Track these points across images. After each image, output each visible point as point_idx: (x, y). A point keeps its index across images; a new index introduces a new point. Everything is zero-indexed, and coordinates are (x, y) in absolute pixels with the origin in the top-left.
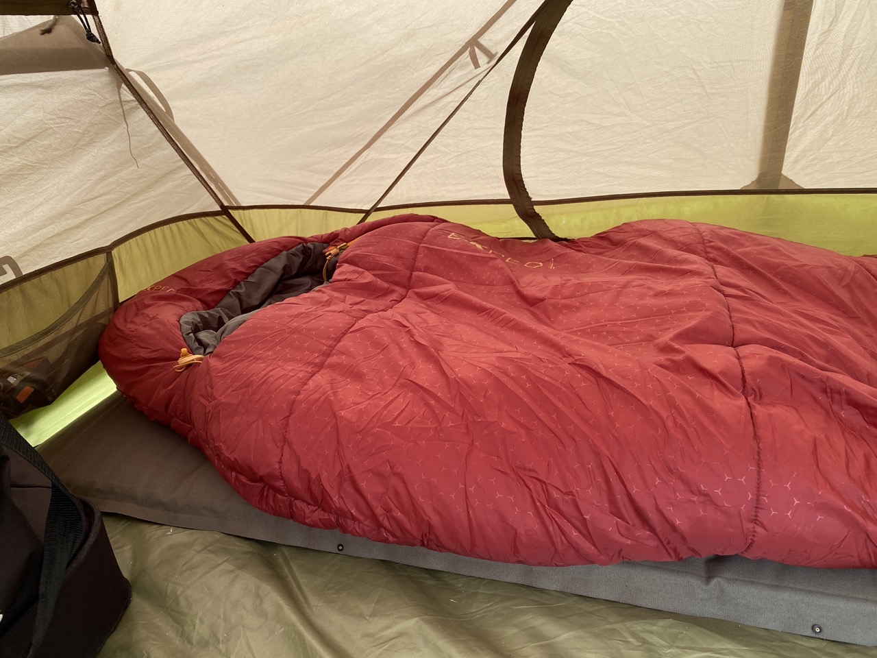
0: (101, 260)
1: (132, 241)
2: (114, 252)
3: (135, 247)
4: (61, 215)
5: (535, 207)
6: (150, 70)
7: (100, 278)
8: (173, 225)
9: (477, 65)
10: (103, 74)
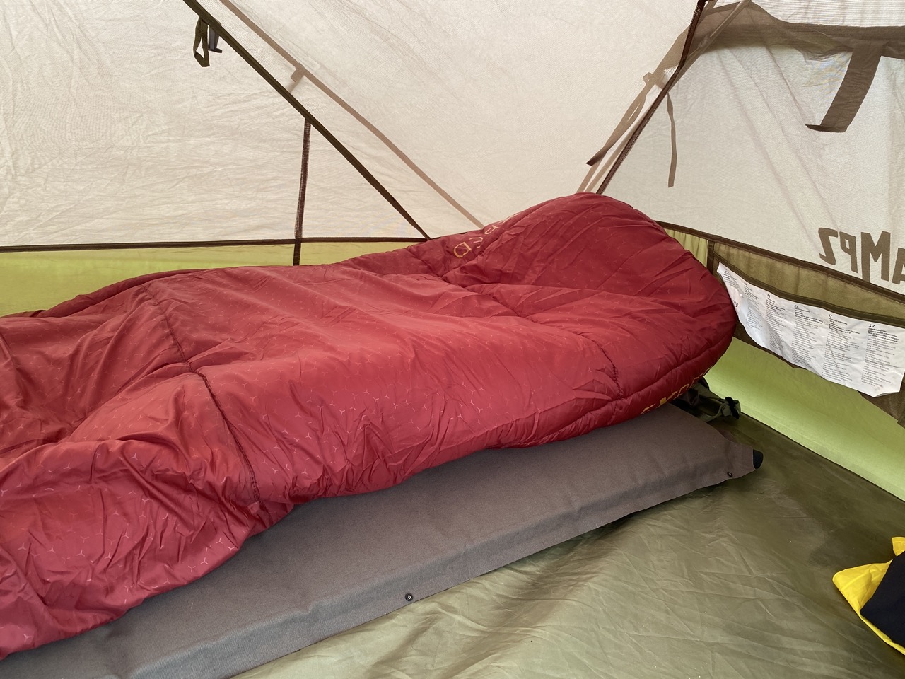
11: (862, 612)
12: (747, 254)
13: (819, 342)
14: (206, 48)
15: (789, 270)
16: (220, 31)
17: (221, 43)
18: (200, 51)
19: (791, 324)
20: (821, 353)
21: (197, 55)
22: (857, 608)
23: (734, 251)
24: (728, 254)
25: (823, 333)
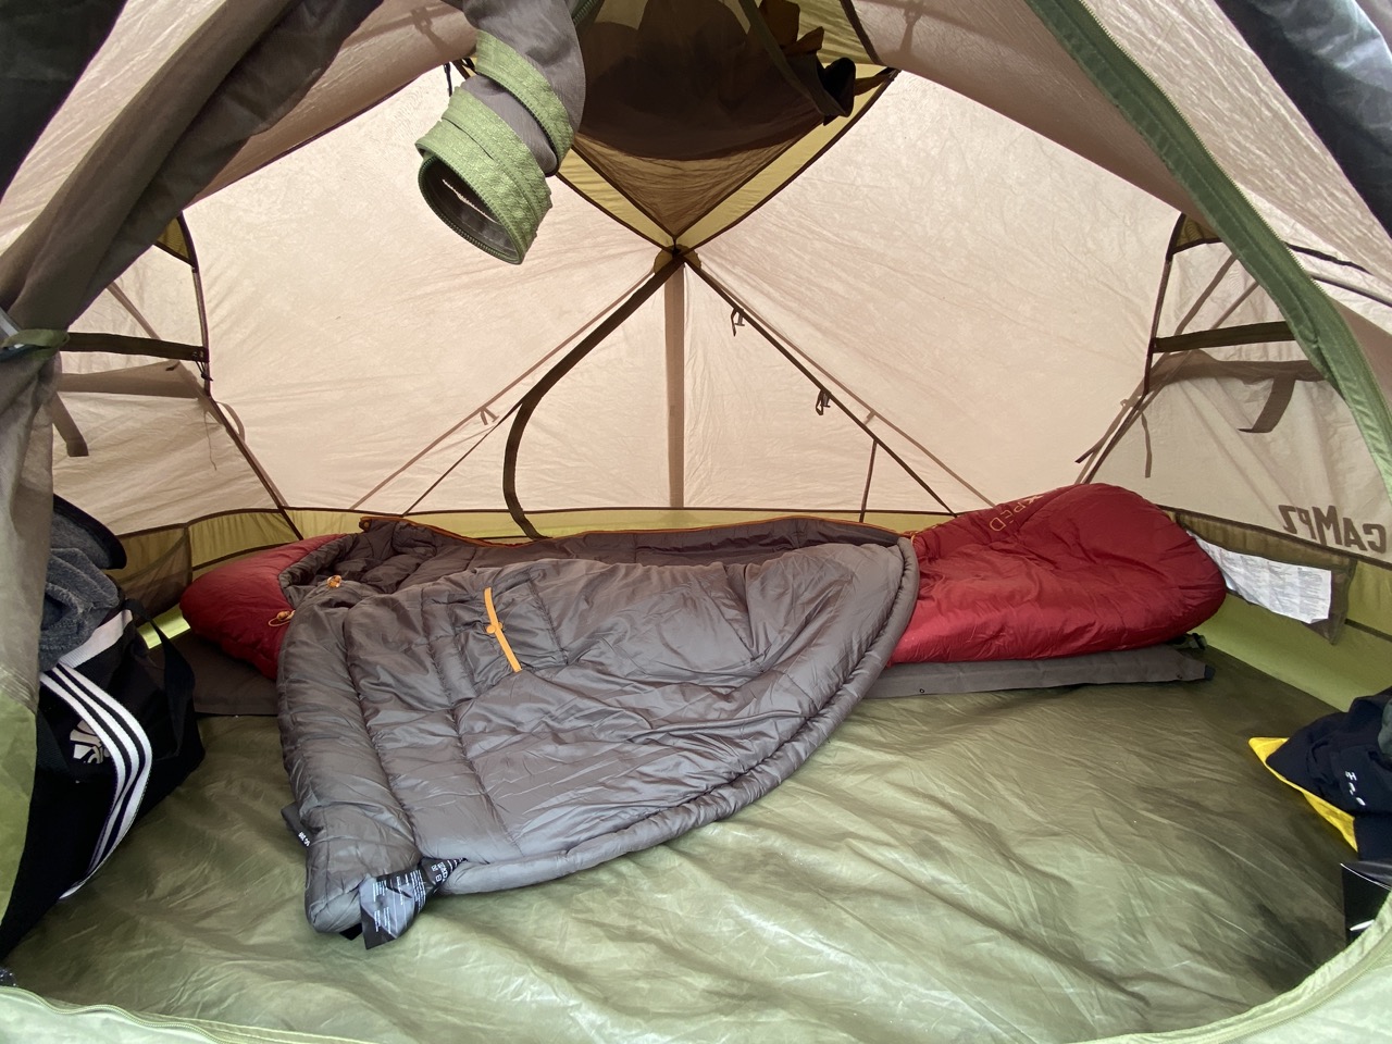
0: (179, 533)
1: (204, 522)
2: (190, 528)
3: (205, 527)
4: (143, 499)
5: (526, 515)
6: (234, 404)
7: (177, 546)
8: (237, 516)
9: (486, 423)
10: (192, 403)
11: (1267, 761)
12: (1205, 521)
13: (1263, 583)
14: (822, 406)
15: (1237, 530)
16: (830, 396)
17: (831, 402)
18: (819, 407)
19: (1242, 570)
20: (1266, 591)
21: (817, 410)
22: (1263, 759)
23: (1195, 520)
24: (1191, 522)
25: (1266, 575)
